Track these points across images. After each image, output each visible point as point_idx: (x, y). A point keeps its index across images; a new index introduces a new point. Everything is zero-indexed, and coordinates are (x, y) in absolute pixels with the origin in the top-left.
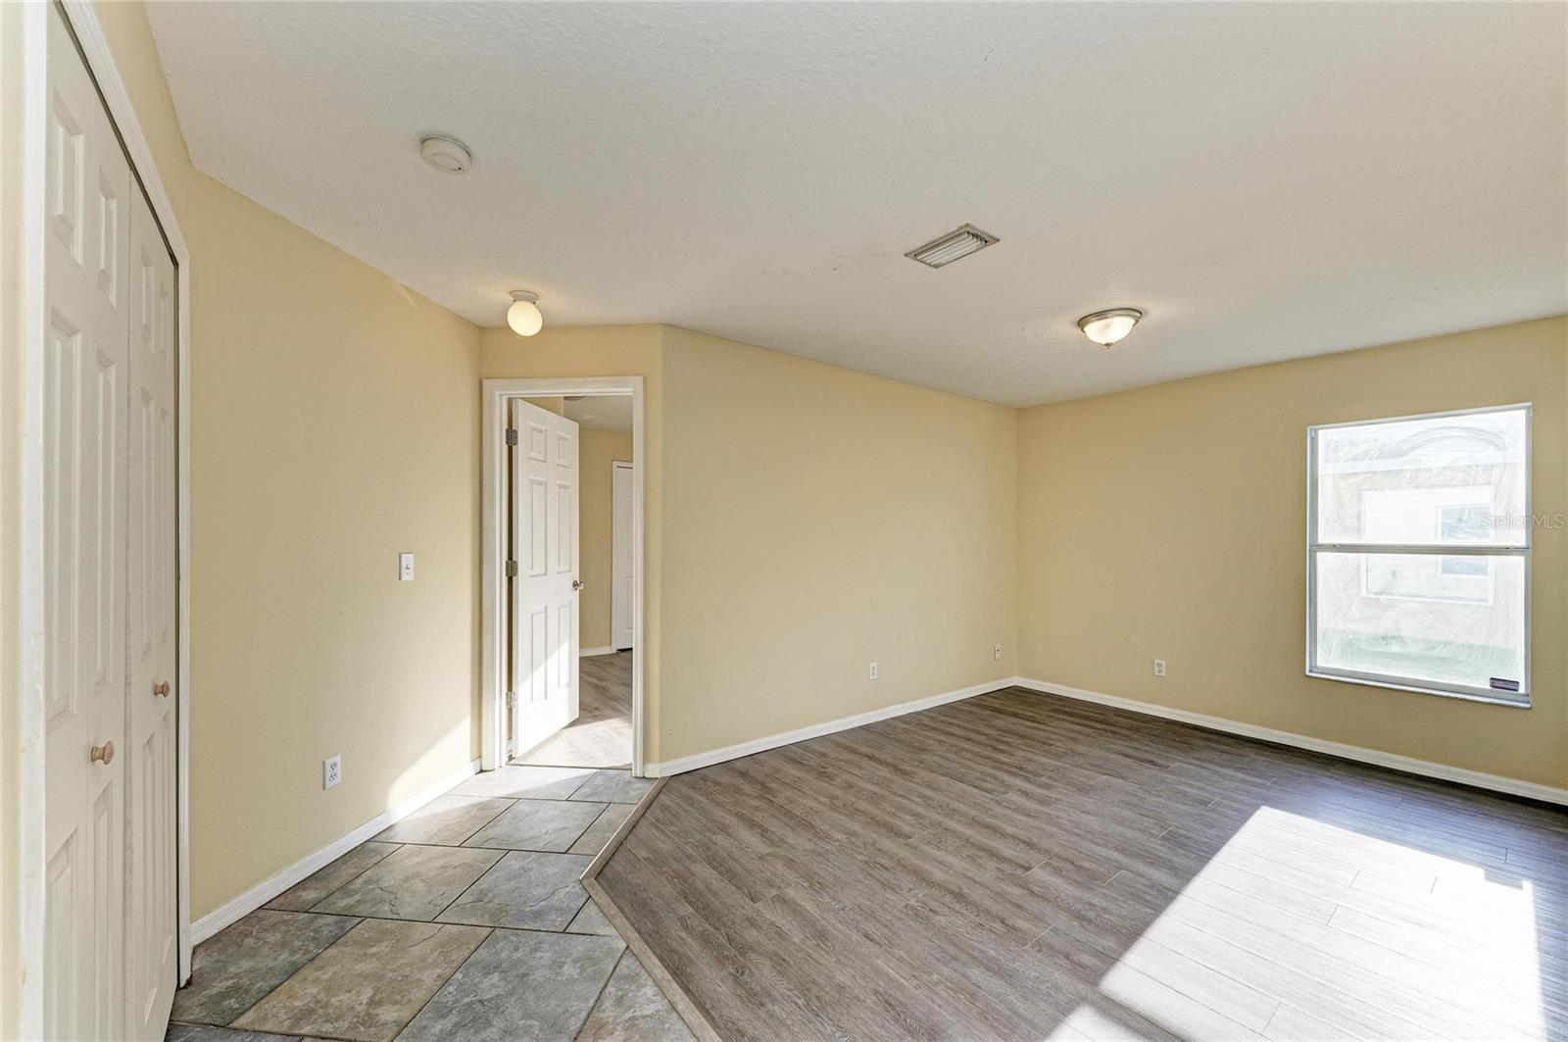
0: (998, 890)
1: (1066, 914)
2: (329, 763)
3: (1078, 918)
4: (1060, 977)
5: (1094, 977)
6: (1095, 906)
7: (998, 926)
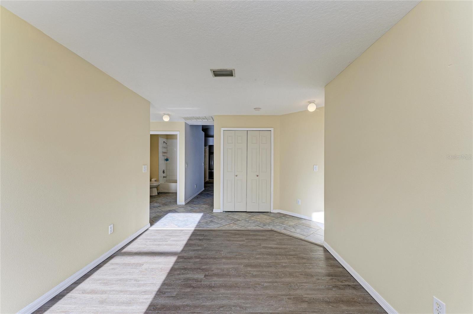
0: (208, 265)
1: (188, 268)
2: (298, 200)
3: (186, 268)
4: (185, 254)
5: (179, 258)
6: (182, 274)
7: (202, 257)
